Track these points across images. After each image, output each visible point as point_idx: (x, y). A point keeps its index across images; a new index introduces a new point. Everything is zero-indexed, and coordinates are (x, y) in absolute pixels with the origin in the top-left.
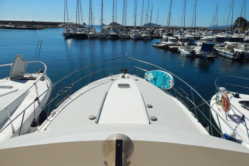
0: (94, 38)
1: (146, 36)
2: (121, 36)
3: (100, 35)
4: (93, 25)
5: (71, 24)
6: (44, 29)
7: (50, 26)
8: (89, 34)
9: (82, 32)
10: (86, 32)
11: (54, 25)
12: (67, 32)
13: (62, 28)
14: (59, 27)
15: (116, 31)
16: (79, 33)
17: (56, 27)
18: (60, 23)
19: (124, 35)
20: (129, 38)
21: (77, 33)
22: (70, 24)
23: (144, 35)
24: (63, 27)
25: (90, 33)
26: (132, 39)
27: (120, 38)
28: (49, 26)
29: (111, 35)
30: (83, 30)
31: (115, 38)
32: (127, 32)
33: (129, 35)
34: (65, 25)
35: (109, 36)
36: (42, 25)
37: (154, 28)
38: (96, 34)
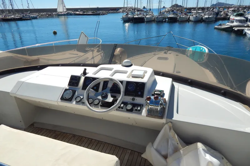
0: (150, 21)
1: (209, 17)
2: (179, 18)
3: (157, 18)
4: (151, 8)
5: (131, 9)
6: (106, 14)
7: (112, 11)
8: (146, 17)
9: (139, 16)
10: (144, 15)
11: (115, 10)
12: (126, 16)
13: (122, 12)
14: (120, 12)
15: (174, 13)
16: (137, 16)
17: (117, 12)
18: (121, 8)
19: (182, 17)
20: (188, 20)
21: (134, 17)
22: (129, 9)
23: (206, 17)
24: (123, 12)
26: (192, 21)
27: (178, 21)
28: (110, 11)
29: (168, 18)
30: (141, 14)
31: (173, 21)
32: (188, 14)
33: (189, 17)
34: (124, 9)
35: (167, 19)
36: (105, 10)
37: (222, 8)
38: (154, 18)
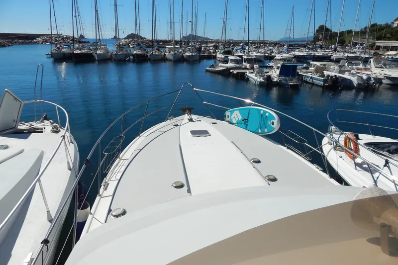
0: (105, 60)
1: (192, 55)
2: (150, 55)
3: (116, 54)
4: (101, 38)
5: (59, 37)
6: (9, 46)
7: (20, 41)
8: (96, 53)
9: (83, 51)
10: (90, 50)
11: (28, 39)
12: (57, 51)
13: (42, 43)
14: (37, 43)
15: (141, 48)
16: (78, 52)
17: (31, 42)
18: (39, 36)
19: (156, 55)
20: (164, 59)
21: (75, 52)
22: (56, 37)
23: (188, 54)
24: (44, 42)
25: (98, 52)
26: (169, 60)
27: (150, 59)
28: (17, 40)
29: (133, 55)
30: (84, 47)
31: (140, 60)
32: (160, 49)
33: (165, 55)
34: (49, 39)
35: (131, 57)
36: (4, 39)
37: (199, 42)
38: (109, 54)
